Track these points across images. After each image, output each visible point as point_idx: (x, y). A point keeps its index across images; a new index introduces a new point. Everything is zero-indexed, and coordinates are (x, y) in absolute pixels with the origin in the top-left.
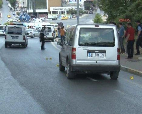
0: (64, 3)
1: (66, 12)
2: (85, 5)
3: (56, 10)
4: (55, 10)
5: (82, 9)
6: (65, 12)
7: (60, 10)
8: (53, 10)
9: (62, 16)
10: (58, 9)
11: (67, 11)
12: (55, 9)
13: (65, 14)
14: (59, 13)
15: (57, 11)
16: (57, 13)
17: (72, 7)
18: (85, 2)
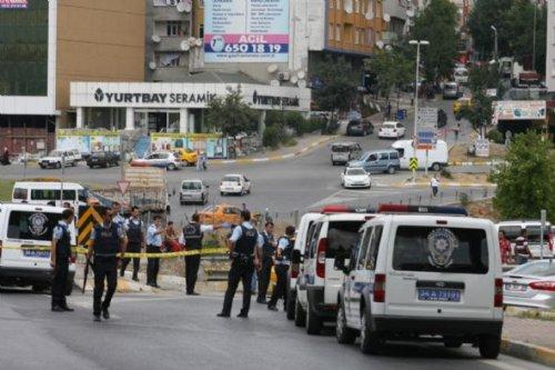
0: (168, 60)
1: (184, 115)
2: (311, 77)
3: (114, 104)
4: (105, 103)
5: (295, 102)
6: (175, 117)
7: (141, 104)
8: (94, 103)
9: (160, 140)
10: (128, 97)
11: (191, 111)
12: (109, 96)
13: (177, 131)
14: (137, 124)
15: (122, 111)
16: (122, 125)
17: (234, 86)
18: (314, 56)
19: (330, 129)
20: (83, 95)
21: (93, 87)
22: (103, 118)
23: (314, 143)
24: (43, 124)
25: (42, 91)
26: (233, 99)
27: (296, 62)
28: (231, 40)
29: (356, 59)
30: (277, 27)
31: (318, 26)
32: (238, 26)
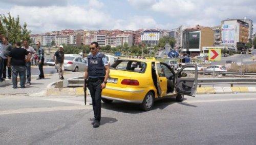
0: (217, 44)
3: (208, 50)
5: (235, 50)
8: (206, 50)
10: (210, 49)
17: (225, 47)
18: (238, 43)
19: (240, 53)
20: (204, 48)
21: (205, 47)
22: (207, 52)
23: (236, 55)
24: (199, 53)
25: (199, 48)
26: (225, 49)
27: (235, 44)
28: (226, 41)
29: (244, 44)
30: (232, 39)
31: (238, 39)
32: (226, 39)
